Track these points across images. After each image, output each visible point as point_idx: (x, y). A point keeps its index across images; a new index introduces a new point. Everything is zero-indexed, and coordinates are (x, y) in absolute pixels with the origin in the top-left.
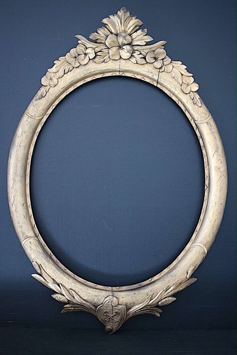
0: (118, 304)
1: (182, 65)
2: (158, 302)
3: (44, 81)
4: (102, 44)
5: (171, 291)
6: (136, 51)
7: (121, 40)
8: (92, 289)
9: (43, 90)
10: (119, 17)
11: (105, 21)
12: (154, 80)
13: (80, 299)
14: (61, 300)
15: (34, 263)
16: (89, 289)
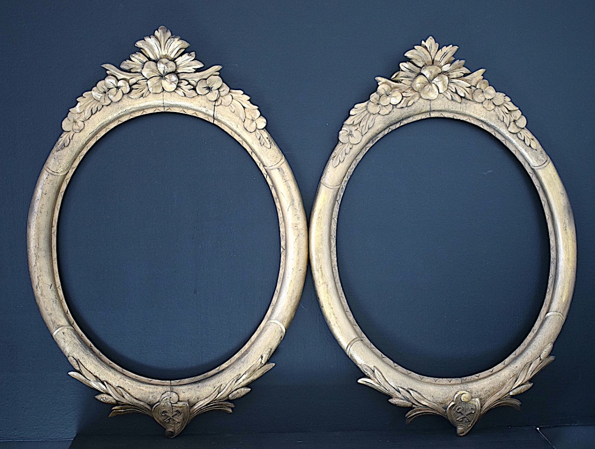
0: (179, 401)
1: (244, 95)
2: (228, 395)
3: (66, 124)
4: (138, 74)
5: (244, 380)
6: (183, 81)
7: (161, 67)
8: (146, 385)
9: (65, 136)
10: (157, 38)
11: (139, 44)
12: (209, 115)
13: (131, 398)
14: (108, 401)
15: (70, 359)
16: (141, 384)
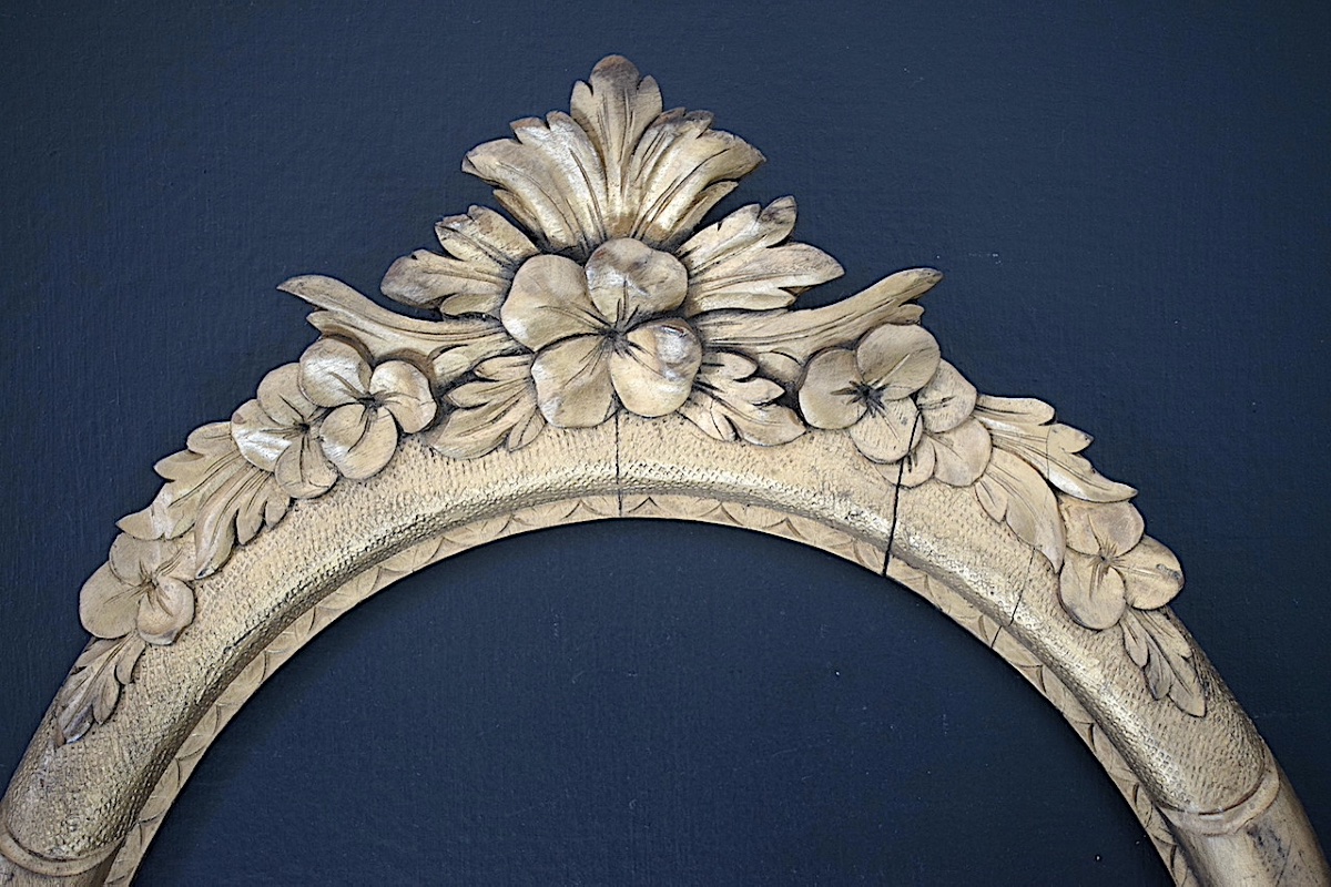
1: (1057, 426)
3: (97, 601)
4: (478, 324)
6: (726, 358)
7: (609, 289)
9: (94, 671)
10: (582, 125)
11: (486, 160)
12: (863, 536)
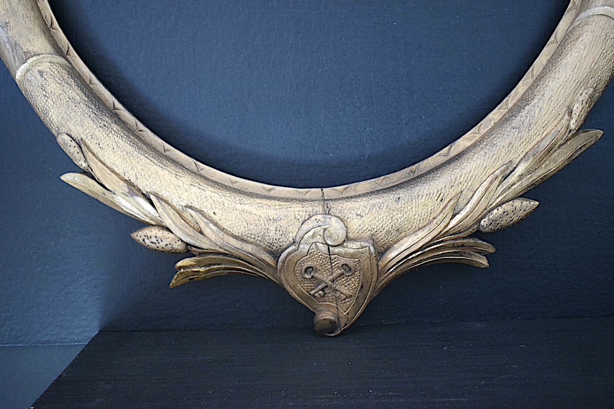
0: (347, 239)
2: (480, 221)
5: (521, 177)
8: (258, 201)
13: (221, 234)
14: (162, 244)
15: (63, 139)
16: (245, 199)
